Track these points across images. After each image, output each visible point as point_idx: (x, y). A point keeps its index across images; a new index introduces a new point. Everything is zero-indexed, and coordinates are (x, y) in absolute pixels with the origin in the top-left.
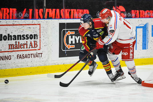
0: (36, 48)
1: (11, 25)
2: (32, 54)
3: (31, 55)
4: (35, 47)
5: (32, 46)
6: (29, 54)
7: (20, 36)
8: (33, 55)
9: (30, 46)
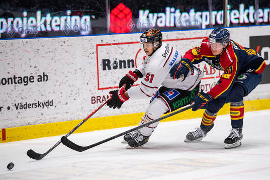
0: (213, 76)
1: (174, 40)
2: (207, 85)
3: (205, 86)
4: (211, 74)
5: (207, 71)
6: (203, 85)
8: (208, 86)
9: (204, 71)
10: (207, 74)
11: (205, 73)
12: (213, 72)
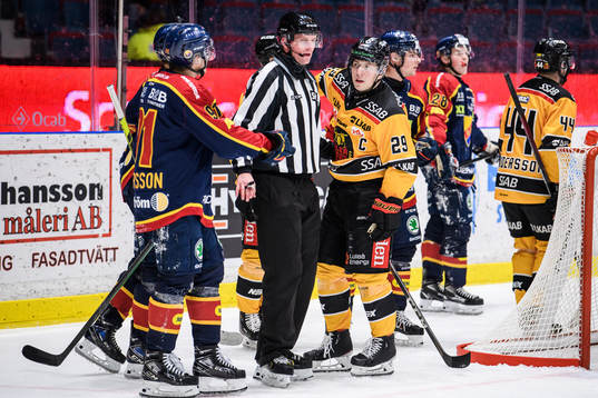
0: (95, 232)
2: (81, 251)
3: (79, 254)
4: (92, 227)
5: (82, 222)
6: (74, 252)
7: (44, 188)
8: (85, 254)
9: (76, 222)
10: (84, 228)
11: (79, 226)
12: (96, 225)
